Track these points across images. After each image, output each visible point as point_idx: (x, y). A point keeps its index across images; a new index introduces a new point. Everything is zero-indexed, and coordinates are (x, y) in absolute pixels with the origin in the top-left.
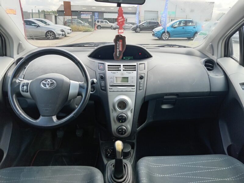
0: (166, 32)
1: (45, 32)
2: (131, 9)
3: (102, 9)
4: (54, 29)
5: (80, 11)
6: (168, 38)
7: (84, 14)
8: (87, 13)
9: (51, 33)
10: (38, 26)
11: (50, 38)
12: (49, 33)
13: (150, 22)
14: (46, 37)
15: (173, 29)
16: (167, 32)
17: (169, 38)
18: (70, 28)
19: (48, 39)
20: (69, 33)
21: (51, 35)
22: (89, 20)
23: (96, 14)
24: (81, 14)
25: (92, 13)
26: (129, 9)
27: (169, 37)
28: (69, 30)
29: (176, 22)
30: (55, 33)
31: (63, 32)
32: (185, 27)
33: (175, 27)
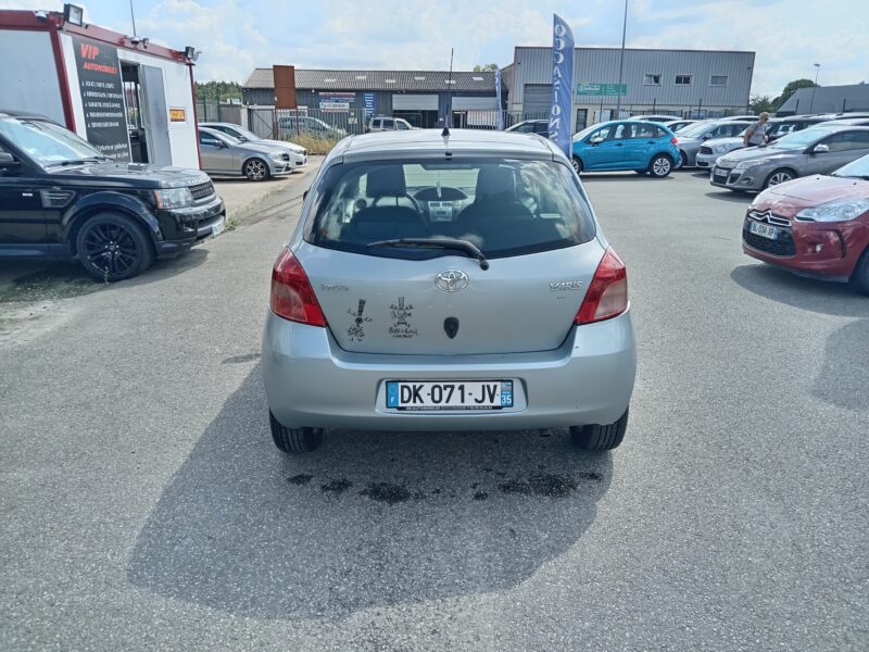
1: (243, 161)
2: (481, 79)
3: (387, 81)
4: (265, 154)
5: (317, 90)
7: (328, 98)
8: (339, 96)
9: (257, 163)
10: (224, 146)
11: (255, 177)
12: (251, 165)
13: (535, 124)
14: (244, 174)
15: (589, 148)
18: (303, 149)
19: (250, 180)
20: (301, 163)
21: (256, 170)
22: (350, 121)
23: (369, 99)
24: (320, 99)
25: (354, 94)
26: (475, 79)
28: (302, 155)
29: (600, 130)
30: (269, 165)
31: (288, 160)
32: (624, 142)
33: (597, 143)
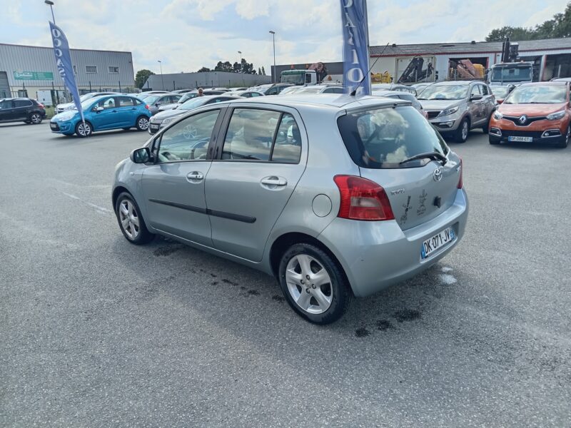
0: (84, 121)
6: (91, 132)
13: (12, 101)
15: (95, 114)
16: (87, 121)
17: (93, 133)
27: (92, 130)
32: (117, 110)
33: (99, 111)
